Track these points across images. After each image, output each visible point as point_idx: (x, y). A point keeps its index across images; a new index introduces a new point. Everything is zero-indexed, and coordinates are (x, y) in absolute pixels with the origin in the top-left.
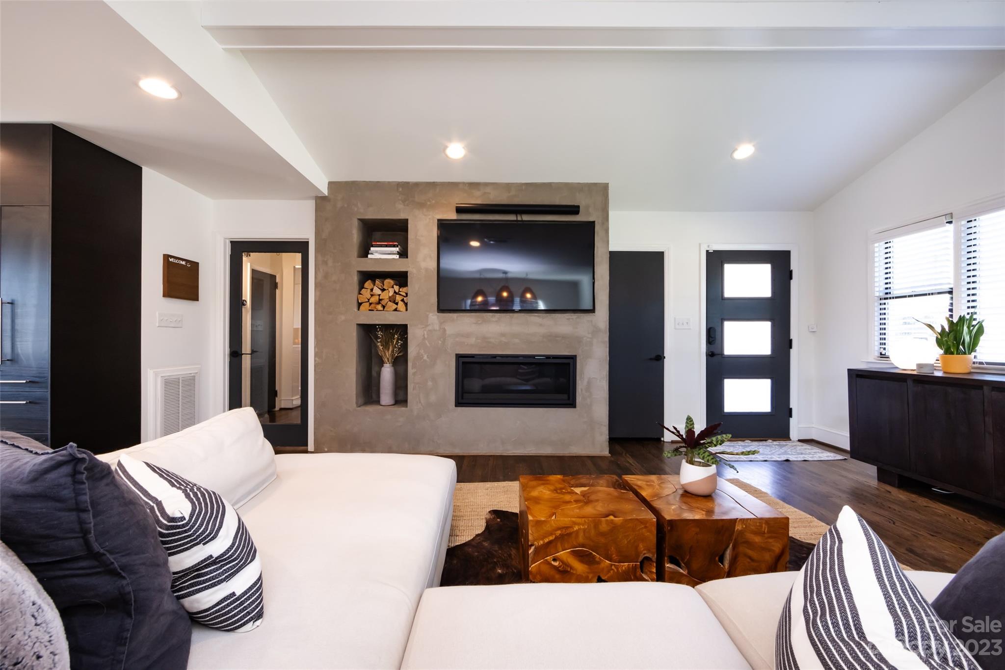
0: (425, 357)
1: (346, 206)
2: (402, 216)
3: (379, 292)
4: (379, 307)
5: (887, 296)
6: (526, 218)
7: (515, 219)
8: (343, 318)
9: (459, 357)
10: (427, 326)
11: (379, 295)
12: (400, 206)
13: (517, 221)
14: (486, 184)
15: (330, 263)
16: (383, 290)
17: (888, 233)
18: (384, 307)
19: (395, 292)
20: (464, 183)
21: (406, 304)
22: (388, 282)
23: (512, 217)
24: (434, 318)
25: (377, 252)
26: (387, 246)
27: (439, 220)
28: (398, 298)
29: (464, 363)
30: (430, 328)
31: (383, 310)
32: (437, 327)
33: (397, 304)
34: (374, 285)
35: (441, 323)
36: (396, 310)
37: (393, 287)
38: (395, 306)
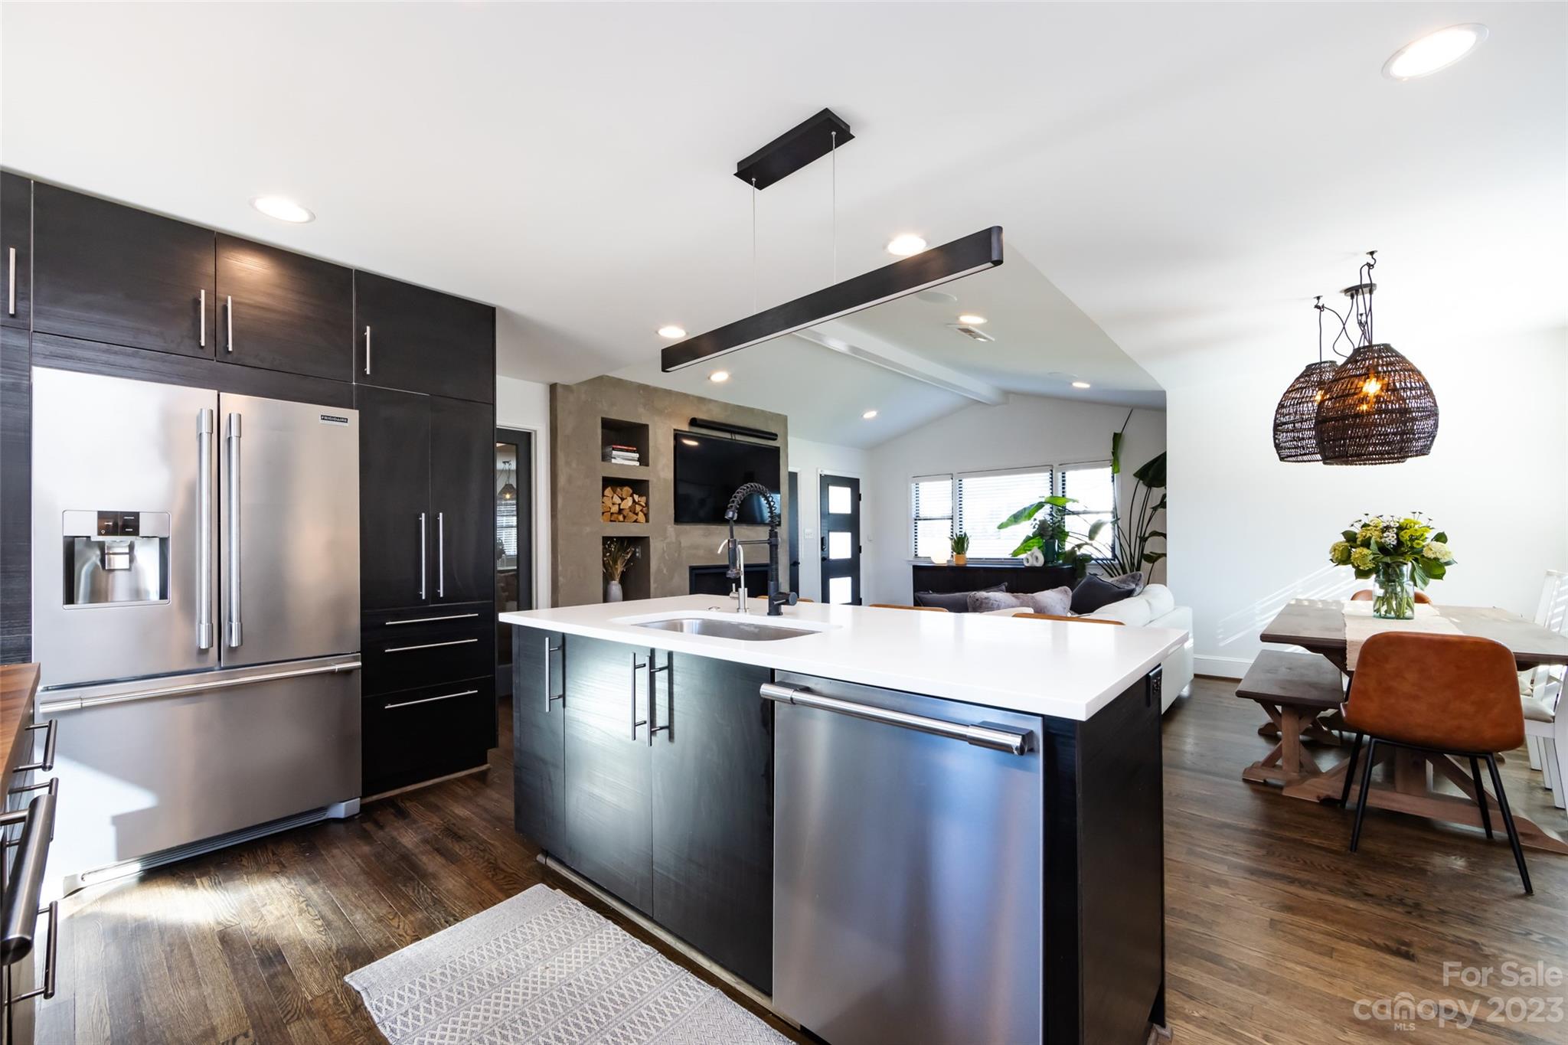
0: (665, 571)
1: (590, 400)
2: (643, 421)
3: (619, 501)
4: (621, 518)
5: (917, 519)
6: (738, 437)
7: (730, 437)
8: (588, 529)
9: (692, 569)
10: (666, 538)
11: (619, 505)
12: (641, 410)
13: (732, 439)
14: (710, 401)
15: (574, 465)
16: (622, 499)
17: (918, 478)
18: (624, 517)
19: (634, 501)
20: (693, 396)
21: (646, 515)
22: (627, 490)
23: (728, 436)
24: (671, 529)
25: (619, 456)
26: (627, 451)
27: (675, 430)
28: (638, 508)
29: (696, 575)
30: (668, 540)
31: (624, 521)
32: (674, 540)
33: (637, 514)
34: (614, 493)
35: (677, 536)
36: (635, 521)
37: (632, 496)
38: (635, 517)
